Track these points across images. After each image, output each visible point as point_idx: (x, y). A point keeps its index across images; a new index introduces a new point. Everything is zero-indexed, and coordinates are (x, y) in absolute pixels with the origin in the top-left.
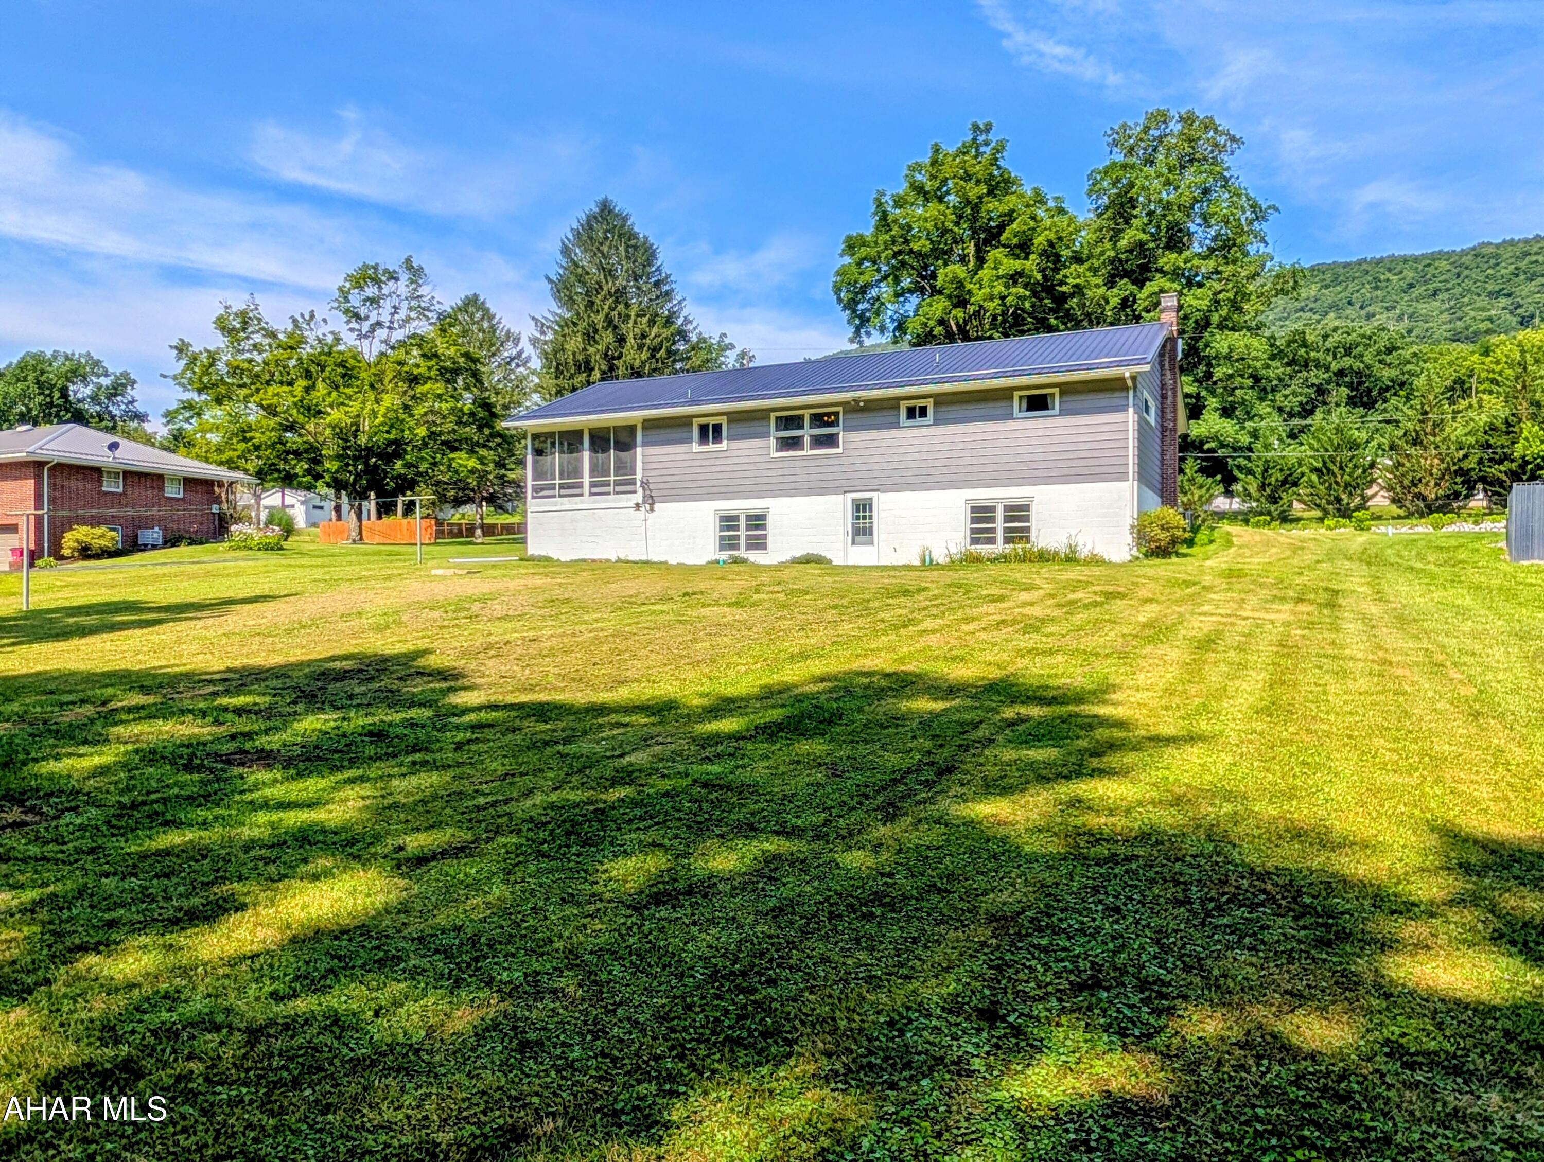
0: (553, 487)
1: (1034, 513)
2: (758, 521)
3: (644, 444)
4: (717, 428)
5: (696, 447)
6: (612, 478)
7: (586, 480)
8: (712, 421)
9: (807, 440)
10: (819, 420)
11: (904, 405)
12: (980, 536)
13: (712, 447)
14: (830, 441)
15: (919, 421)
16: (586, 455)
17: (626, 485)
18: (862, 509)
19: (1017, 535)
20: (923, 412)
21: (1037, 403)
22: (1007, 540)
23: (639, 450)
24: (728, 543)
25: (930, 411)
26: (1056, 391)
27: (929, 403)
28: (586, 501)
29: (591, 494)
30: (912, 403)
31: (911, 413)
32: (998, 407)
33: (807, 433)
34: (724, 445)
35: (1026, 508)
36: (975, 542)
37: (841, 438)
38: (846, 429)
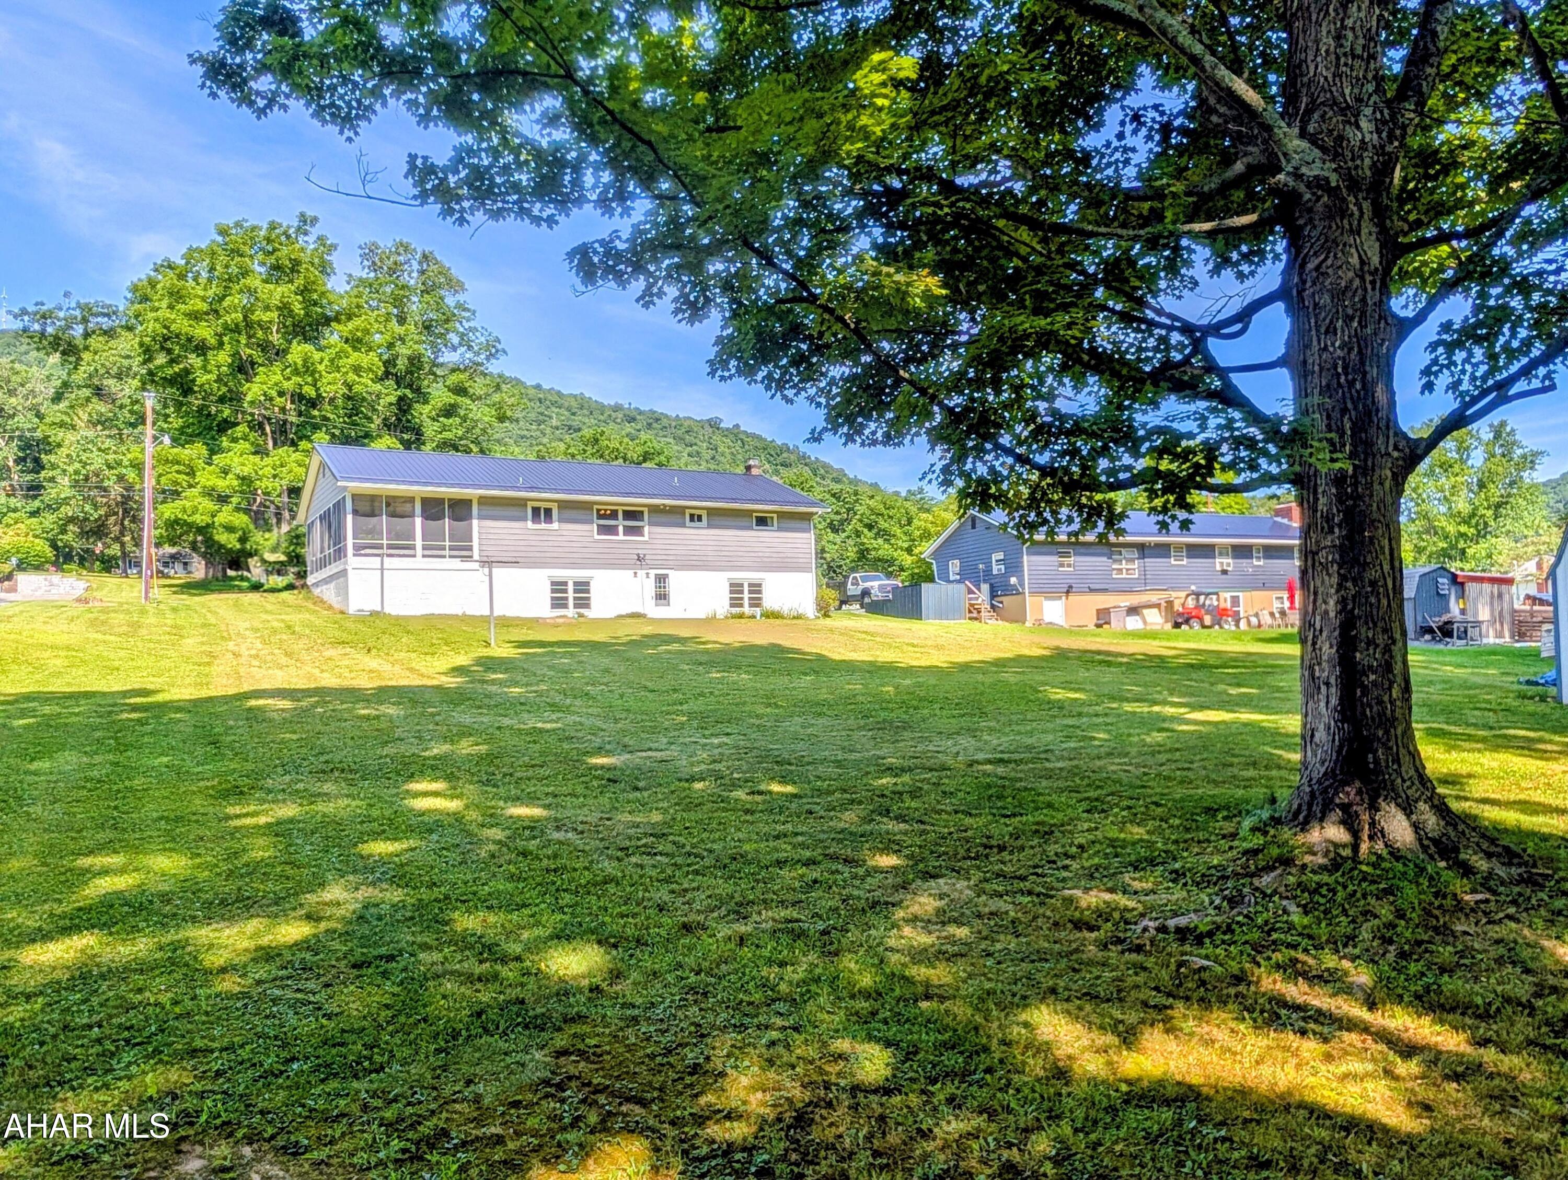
0: (380, 547)
1: (764, 588)
2: (583, 587)
3: (480, 517)
4: (548, 512)
5: (530, 524)
6: (447, 543)
7: (419, 543)
8: (543, 505)
9: (621, 529)
10: (630, 515)
11: (688, 512)
12: (736, 602)
13: (543, 526)
14: (637, 531)
15: (697, 524)
16: (418, 521)
17: (462, 549)
18: (661, 580)
19: (756, 602)
20: (700, 518)
21: (762, 521)
22: (751, 606)
23: (475, 522)
24: (558, 603)
25: (704, 518)
26: (775, 516)
27: (704, 514)
28: (419, 561)
29: (424, 556)
30: (693, 511)
31: (692, 517)
32: (744, 522)
33: (621, 523)
34: (555, 525)
35: (760, 586)
36: (732, 606)
37: (646, 529)
38: (651, 524)
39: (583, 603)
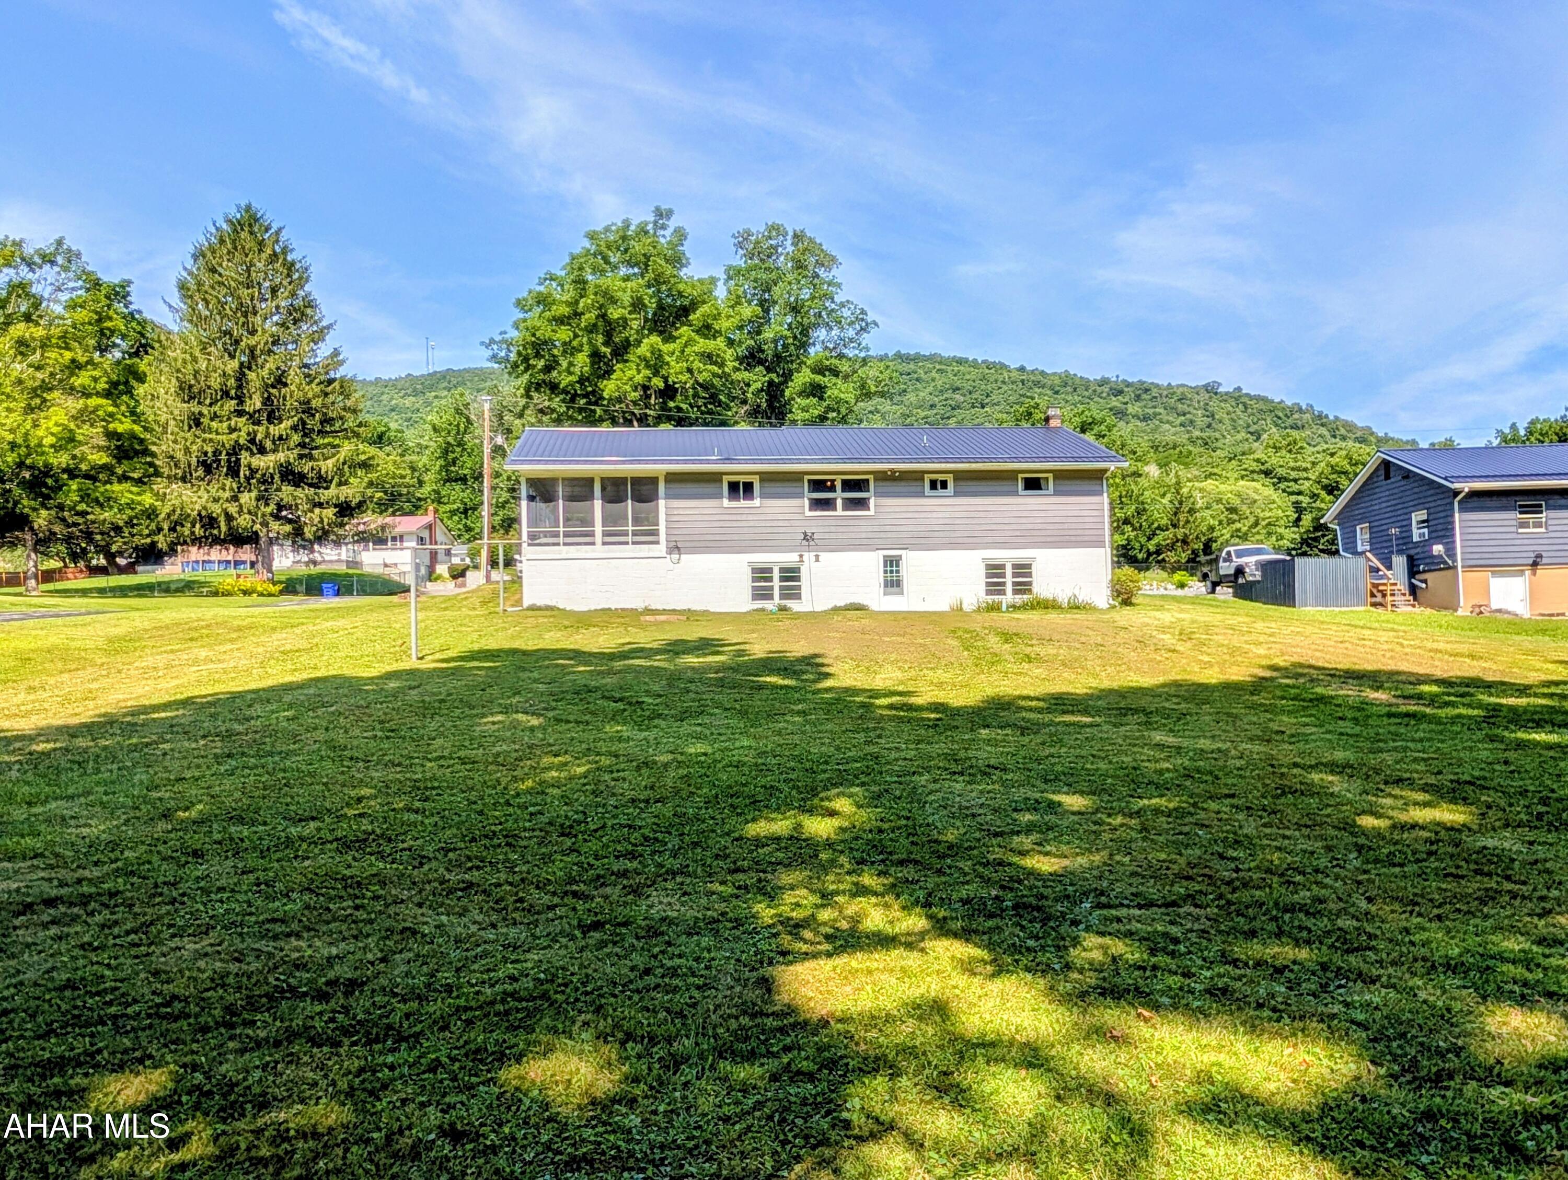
0: (556, 535)
1: (1034, 570)
2: (791, 575)
3: (668, 497)
4: (748, 487)
5: (726, 502)
6: (630, 528)
7: (598, 529)
8: (742, 479)
9: (839, 502)
10: (849, 485)
11: (927, 477)
12: (995, 588)
13: (743, 503)
14: (861, 504)
15: (940, 492)
16: (598, 504)
17: (649, 535)
18: (892, 563)
19: (1022, 588)
20: (944, 485)
21: (1033, 484)
22: (1016, 592)
23: (662, 503)
24: (762, 594)
25: (950, 484)
26: (1050, 476)
27: (950, 478)
28: (599, 550)
29: (604, 544)
30: (934, 476)
31: (933, 484)
32: (1006, 486)
33: (839, 496)
34: (757, 502)
35: (1029, 566)
36: (989, 592)
37: (872, 502)
38: (877, 495)
39: (792, 593)
